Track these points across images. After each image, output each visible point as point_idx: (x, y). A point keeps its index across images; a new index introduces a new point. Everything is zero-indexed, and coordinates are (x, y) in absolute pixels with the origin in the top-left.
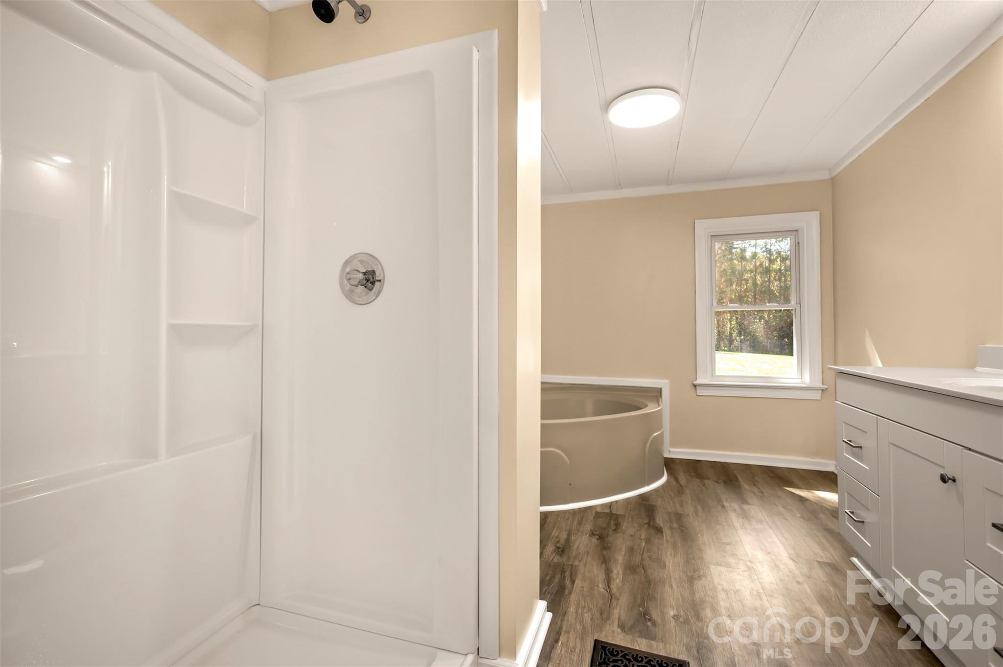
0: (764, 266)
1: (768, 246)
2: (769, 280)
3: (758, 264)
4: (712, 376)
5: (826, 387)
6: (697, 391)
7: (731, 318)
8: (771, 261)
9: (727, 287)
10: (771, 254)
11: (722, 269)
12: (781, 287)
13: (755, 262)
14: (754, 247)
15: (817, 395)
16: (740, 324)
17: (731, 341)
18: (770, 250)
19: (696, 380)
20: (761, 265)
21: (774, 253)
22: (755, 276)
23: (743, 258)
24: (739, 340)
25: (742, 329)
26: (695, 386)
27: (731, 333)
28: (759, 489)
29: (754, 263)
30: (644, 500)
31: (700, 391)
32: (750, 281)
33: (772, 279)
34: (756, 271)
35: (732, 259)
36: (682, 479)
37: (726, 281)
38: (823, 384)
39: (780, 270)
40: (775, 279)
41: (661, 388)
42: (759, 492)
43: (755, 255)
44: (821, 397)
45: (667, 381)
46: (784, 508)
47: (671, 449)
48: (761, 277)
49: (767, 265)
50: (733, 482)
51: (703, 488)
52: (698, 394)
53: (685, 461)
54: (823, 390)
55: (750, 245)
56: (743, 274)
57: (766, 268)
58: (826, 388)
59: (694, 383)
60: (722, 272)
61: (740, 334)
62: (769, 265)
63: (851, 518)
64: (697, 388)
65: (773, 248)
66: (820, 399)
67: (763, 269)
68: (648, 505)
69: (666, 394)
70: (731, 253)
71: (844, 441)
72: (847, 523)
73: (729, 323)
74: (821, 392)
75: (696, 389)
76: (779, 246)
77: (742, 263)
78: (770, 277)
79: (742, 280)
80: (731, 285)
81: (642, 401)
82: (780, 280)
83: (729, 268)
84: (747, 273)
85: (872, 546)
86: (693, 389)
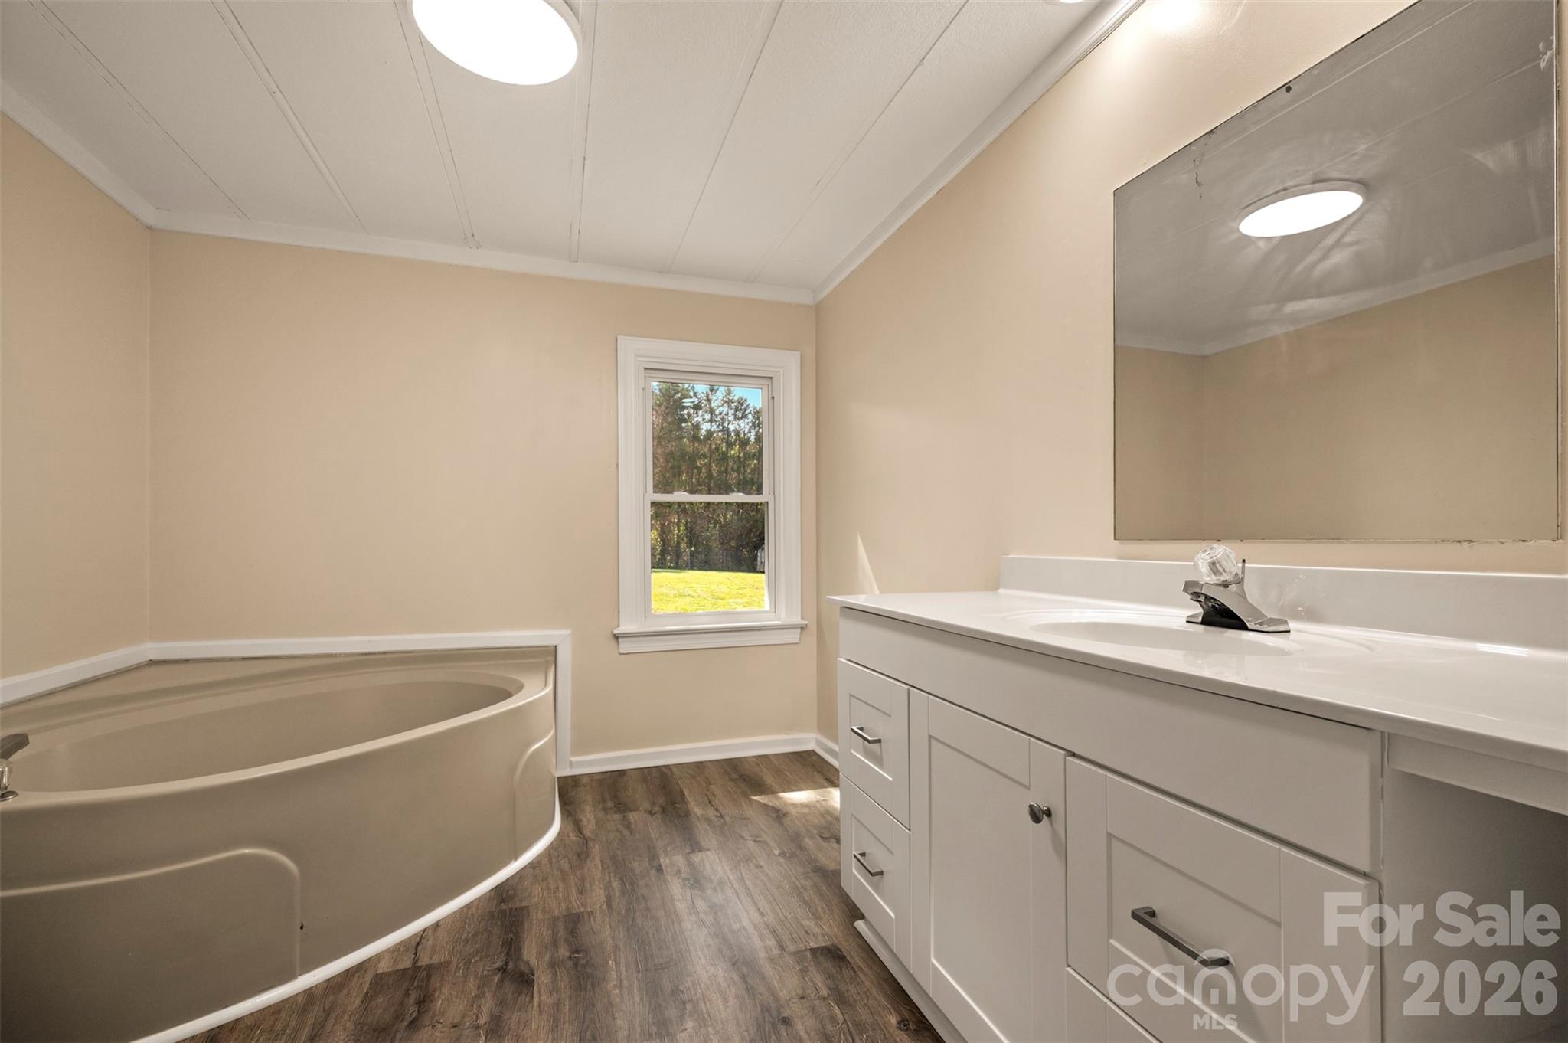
0: (720, 451)
1: (726, 424)
2: (726, 470)
3: (714, 447)
4: (645, 617)
5: (806, 622)
6: (621, 646)
7: (679, 521)
8: (730, 445)
9: (674, 476)
10: (729, 435)
11: (668, 451)
12: (740, 480)
13: (710, 445)
14: (709, 424)
15: (793, 637)
16: (690, 530)
17: (678, 555)
18: (728, 429)
19: (619, 626)
20: (717, 449)
21: (733, 434)
22: (710, 463)
23: (695, 438)
24: (689, 553)
25: (692, 537)
26: (616, 637)
27: (678, 543)
28: (717, 810)
29: (708, 446)
30: (503, 901)
31: (626, 646)
32: (704, 470)
33: (729, 469)
34: (711, 456)
35: (681, 438)
36: (589, 818)
37: (672, 468)
38: (802, 618)
39: (739, 457)
40: (732, 469)
41: (556, 646)
42: (717, 817)
43: (710, 433)
44: (800, 639)
45: (568, 632)
46: (755, 841)
47: (574, 759)
48: (716, 466)
49: (724, 449)
50: (677, 806)
51: (626, 833)
52: (622, 652)
53: (599, 777)
54: (802, 628)
55: (704, 419)
56: (695, 461)
57: (723, 453)
58: (806, 625)
59: (615, 632)
60: (668, 454)
61: (690, 544)
62: (727, 449)
63: (861, 866)
64: (620, 640)
65: (731, 427)
66: (797, 641)
67: (719, 455)
68: (511, 910)
69: (564, 656)
70: (680, 428)
71: (853, 730)
72: (854, 871)
73: (676, 529)
74: (799, 630)
75: (618, 643)
76: (738, 424)
77: (694, 444)
78: (727, 467)
79: (693, 469)
80: (680, 474)
81: (514, 677)
82: (738, 471)
83: (677, 449)
84: (700, 458)
85: (896, 917)
86: (614, 642)
